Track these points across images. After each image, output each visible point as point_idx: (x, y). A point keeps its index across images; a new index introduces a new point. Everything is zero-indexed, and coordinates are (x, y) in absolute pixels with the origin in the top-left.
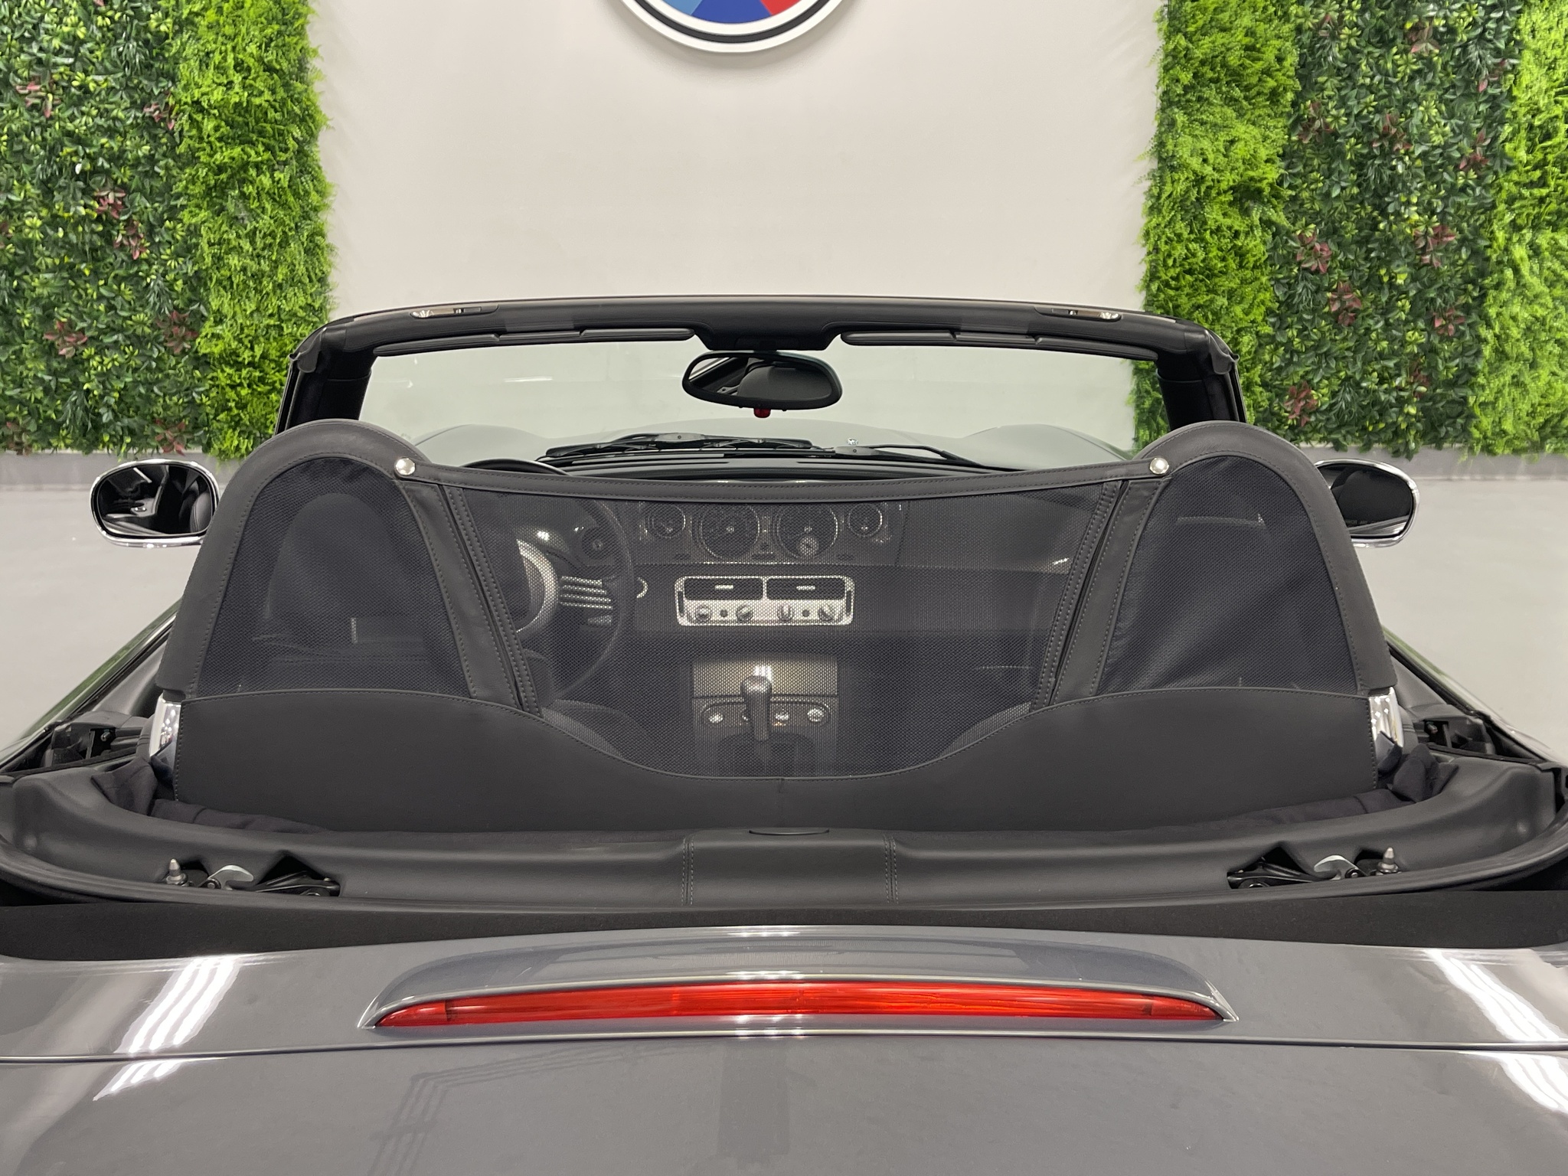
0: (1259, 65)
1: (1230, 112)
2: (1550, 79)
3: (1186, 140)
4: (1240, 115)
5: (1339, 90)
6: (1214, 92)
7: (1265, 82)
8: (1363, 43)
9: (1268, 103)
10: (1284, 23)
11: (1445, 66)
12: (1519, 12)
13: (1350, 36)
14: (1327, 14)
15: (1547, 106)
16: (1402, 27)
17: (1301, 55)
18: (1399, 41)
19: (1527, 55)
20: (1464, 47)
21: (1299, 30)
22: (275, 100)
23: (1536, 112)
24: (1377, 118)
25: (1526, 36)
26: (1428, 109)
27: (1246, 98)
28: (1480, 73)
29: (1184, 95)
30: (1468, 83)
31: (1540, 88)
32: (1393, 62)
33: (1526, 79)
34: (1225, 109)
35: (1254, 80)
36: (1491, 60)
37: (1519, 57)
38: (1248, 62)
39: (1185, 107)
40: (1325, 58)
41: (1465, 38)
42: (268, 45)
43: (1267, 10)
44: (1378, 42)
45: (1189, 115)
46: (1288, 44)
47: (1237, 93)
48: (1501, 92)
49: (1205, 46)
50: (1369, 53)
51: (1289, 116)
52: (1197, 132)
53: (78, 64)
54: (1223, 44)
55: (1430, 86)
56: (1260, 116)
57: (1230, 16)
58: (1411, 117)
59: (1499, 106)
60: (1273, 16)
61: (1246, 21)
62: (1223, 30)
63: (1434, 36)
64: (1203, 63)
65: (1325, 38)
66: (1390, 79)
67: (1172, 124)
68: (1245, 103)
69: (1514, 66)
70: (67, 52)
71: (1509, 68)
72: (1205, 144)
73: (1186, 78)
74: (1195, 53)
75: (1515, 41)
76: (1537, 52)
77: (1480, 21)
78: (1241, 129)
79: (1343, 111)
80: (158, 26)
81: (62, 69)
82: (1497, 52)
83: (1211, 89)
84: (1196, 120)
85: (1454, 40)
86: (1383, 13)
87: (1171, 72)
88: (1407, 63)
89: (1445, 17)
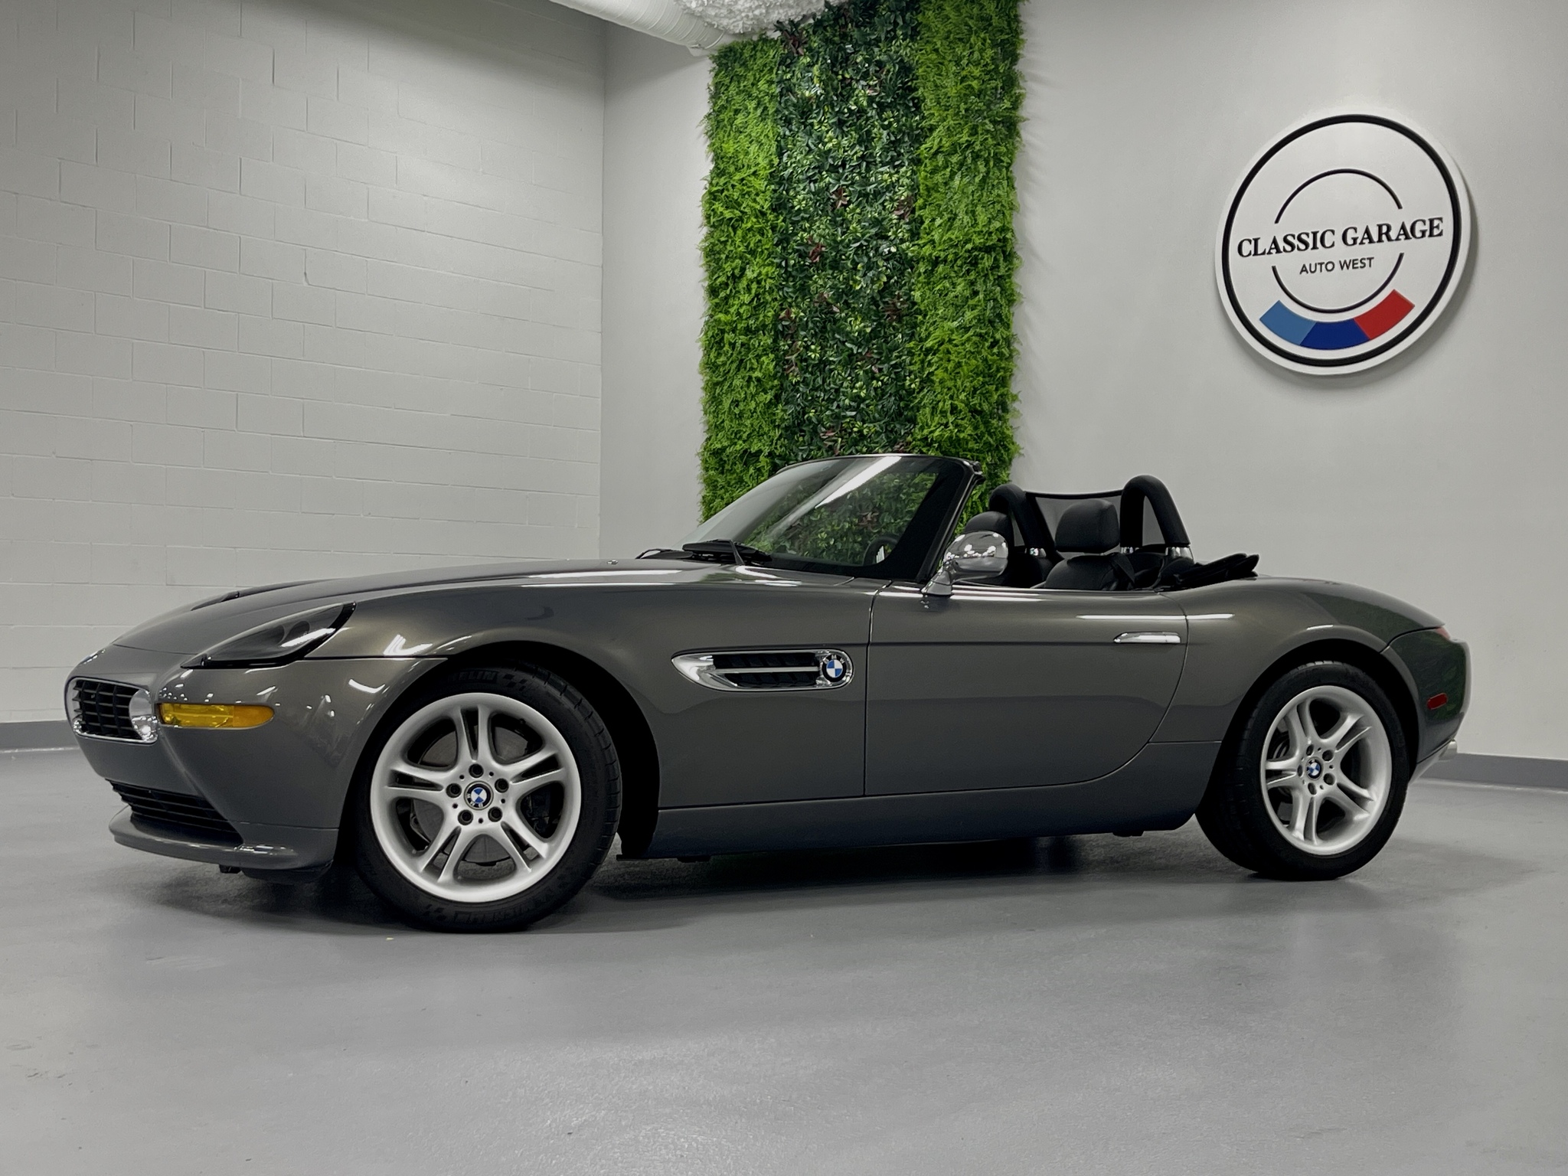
22: (977, 435)
42: (974, 392)
53: (858, 416)
70: (854, 407)
80: (910, 385)
81: (848, 420)
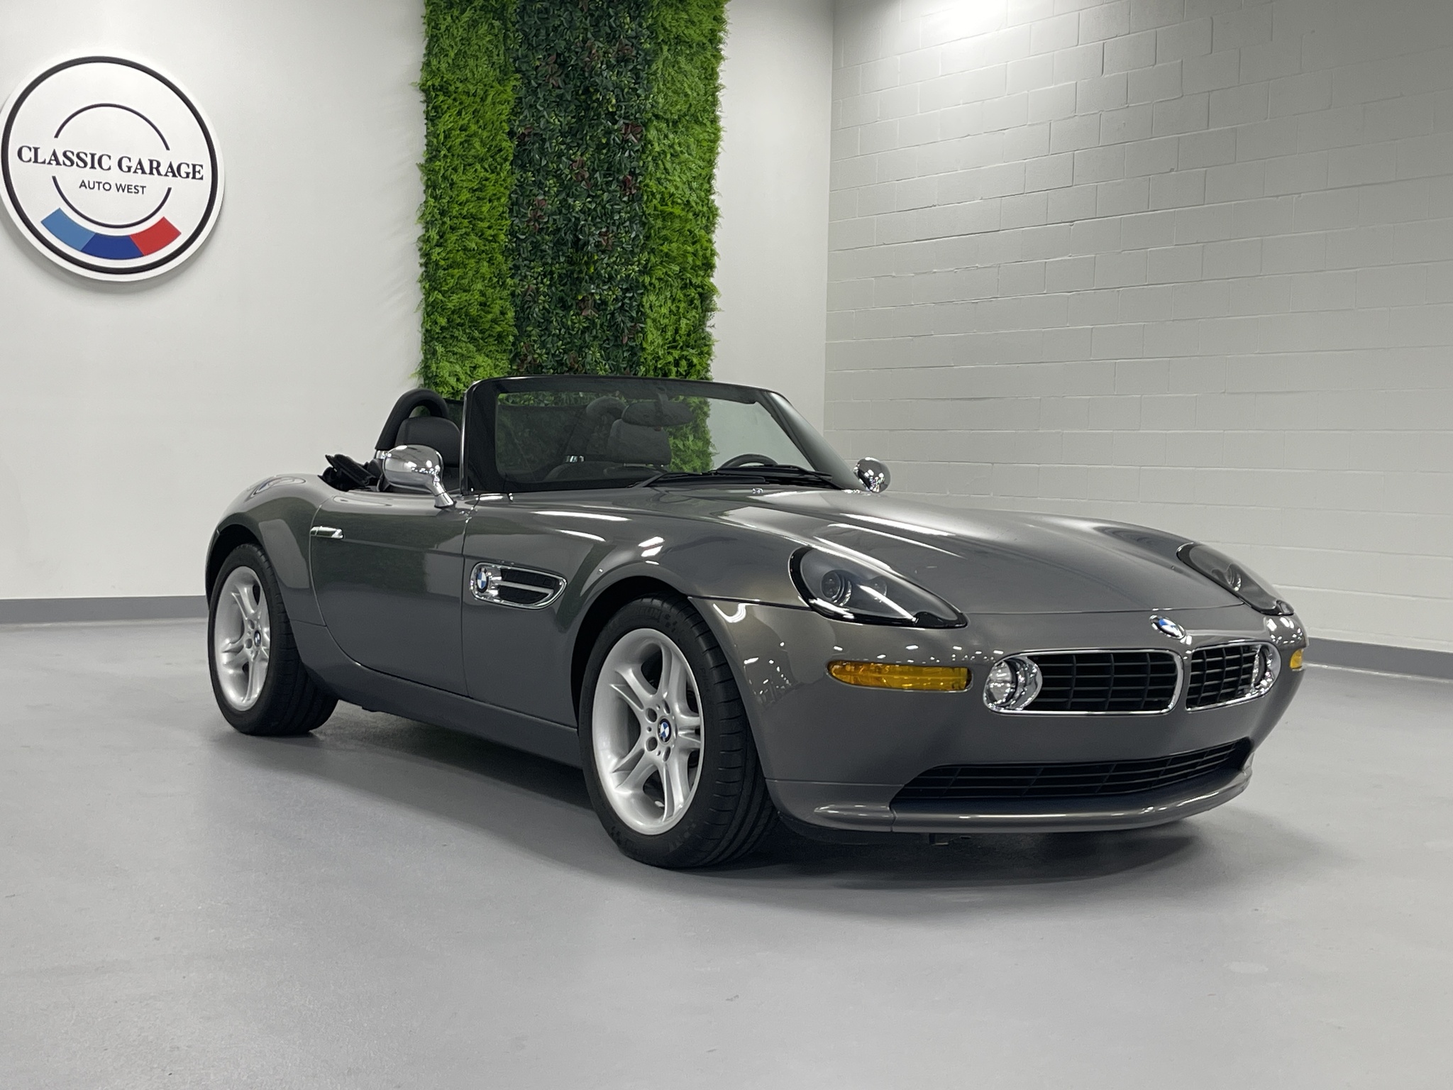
0: (490, 316)
1: (471, 347)
2: (664, 339)
3: (444, 364)
4: (478, 350)
5: (540, 337)
6: (461, 333)
7: (494, 328)
8: (553, 307)
9: (496, 342)
10: (503, 290)
11: (602, 325)
12: (642, 294)
13: (544, 302)
14: (529, 286)
15: (664, 355)
16: (575, 298)
17: (516, 312)
18: (574, 307)
19: (649, 321)
20: (613, 314)
21: (513, 294)
23: (657, 359)
24: (566, 357)
25: (647, 310)
26: (594, 354)
27: (482, 339)
28: (624, 332)
29: (443, 332)
30: (616, 338)
31: (658, 344)
32: (572, 320)
33: (650, 338)
34: (469, 345)
35: (487, 326)
36: (629, 324)
37: (645, 323)
38: (483, 313)
39: (442, 341)
40: (532, 315)
41: (612, 309)
43: (492, 280)
44: (561, 307)
45: (445, 347)
46: (507, 303)
47: (476, 334)
48: (636, 345)
49: (454, 301)
50: (557, 313)
51: (511, 351)
52: (451, 360)
54: (466, 300)
55: (595, 337)
56: (490, 351)
57: (469, 282)
58: (586, 357)
59: (636, 354)
60: (496, 285)
61: (479, 286)
62: (465, 291)
63: (594, 306)
64: (453, 312)
65: (530, 301)
66: (571, 332)
67: (434, 353)
68: (481, 341)
69: (642, 328)
71: (640, 329)
72: (458, 368)
73: (443, 321)
74: (447, 305)
75: (642, 312)
76: (654, 321)
77: (620, 297)
78: (480, 359)
79: (544, 351)
82: (632, 319)
83: (459, 331)
84: (450, 351)
85: (606, 309)
86: (562, 288)
87: (432, 317)
88: (579, 322)
89: (600, 295)
